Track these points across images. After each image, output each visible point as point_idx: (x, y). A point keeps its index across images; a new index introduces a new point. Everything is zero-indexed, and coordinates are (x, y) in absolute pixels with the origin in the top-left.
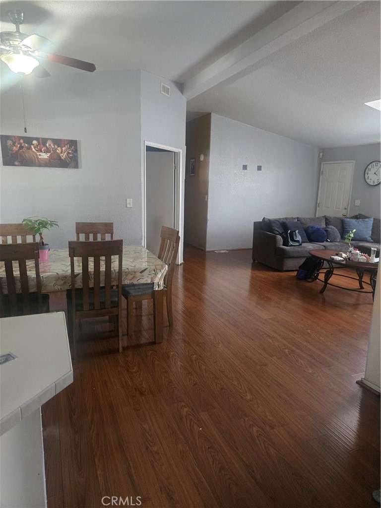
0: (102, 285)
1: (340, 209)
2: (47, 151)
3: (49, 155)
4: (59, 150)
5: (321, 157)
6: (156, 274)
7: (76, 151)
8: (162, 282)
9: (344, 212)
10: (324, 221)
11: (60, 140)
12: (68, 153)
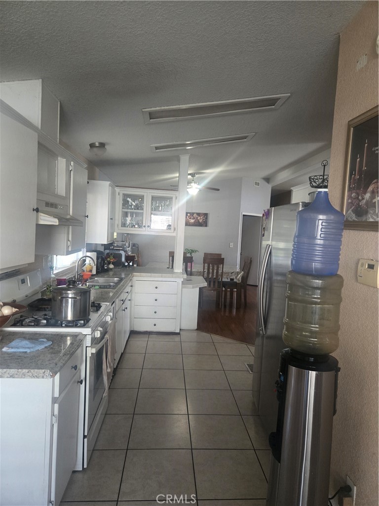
0: (215, 277)
2: (194, 219)
3: (194, 220)
4: (199, 218)
6: (238, 275)
7: (207, 218)
8: (240, 279)
11: (200, 213)
12: (203, 219)
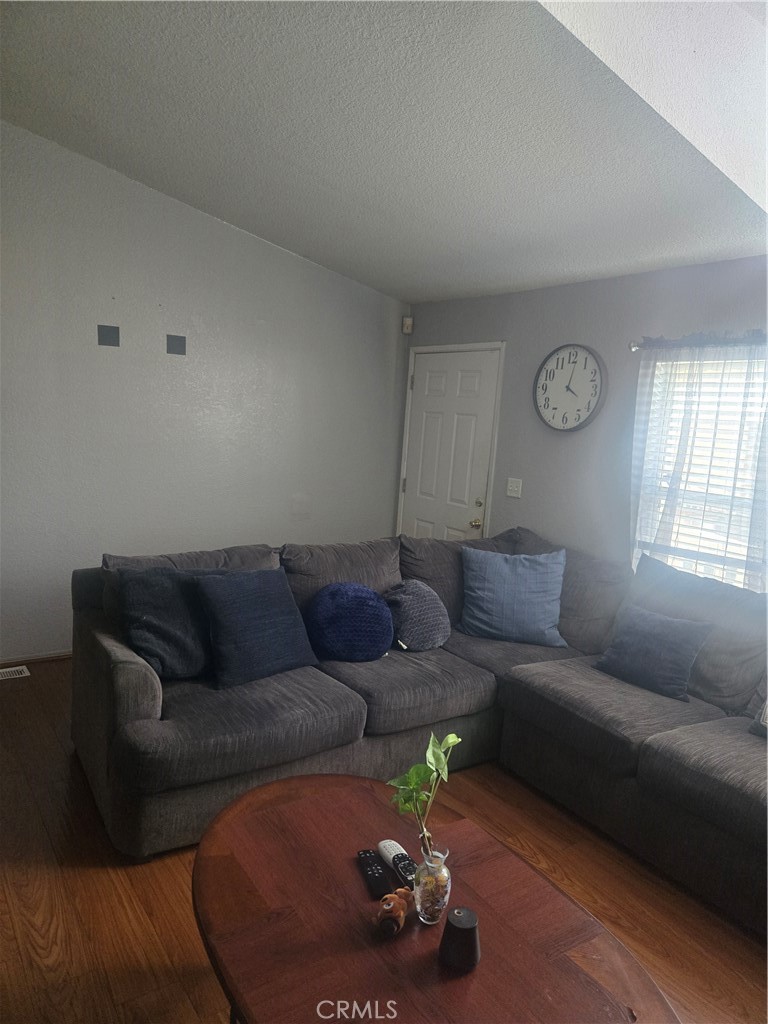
1: (463, 502)
5: (407, 330)
9: (476, 514)
10: (394, 559)
